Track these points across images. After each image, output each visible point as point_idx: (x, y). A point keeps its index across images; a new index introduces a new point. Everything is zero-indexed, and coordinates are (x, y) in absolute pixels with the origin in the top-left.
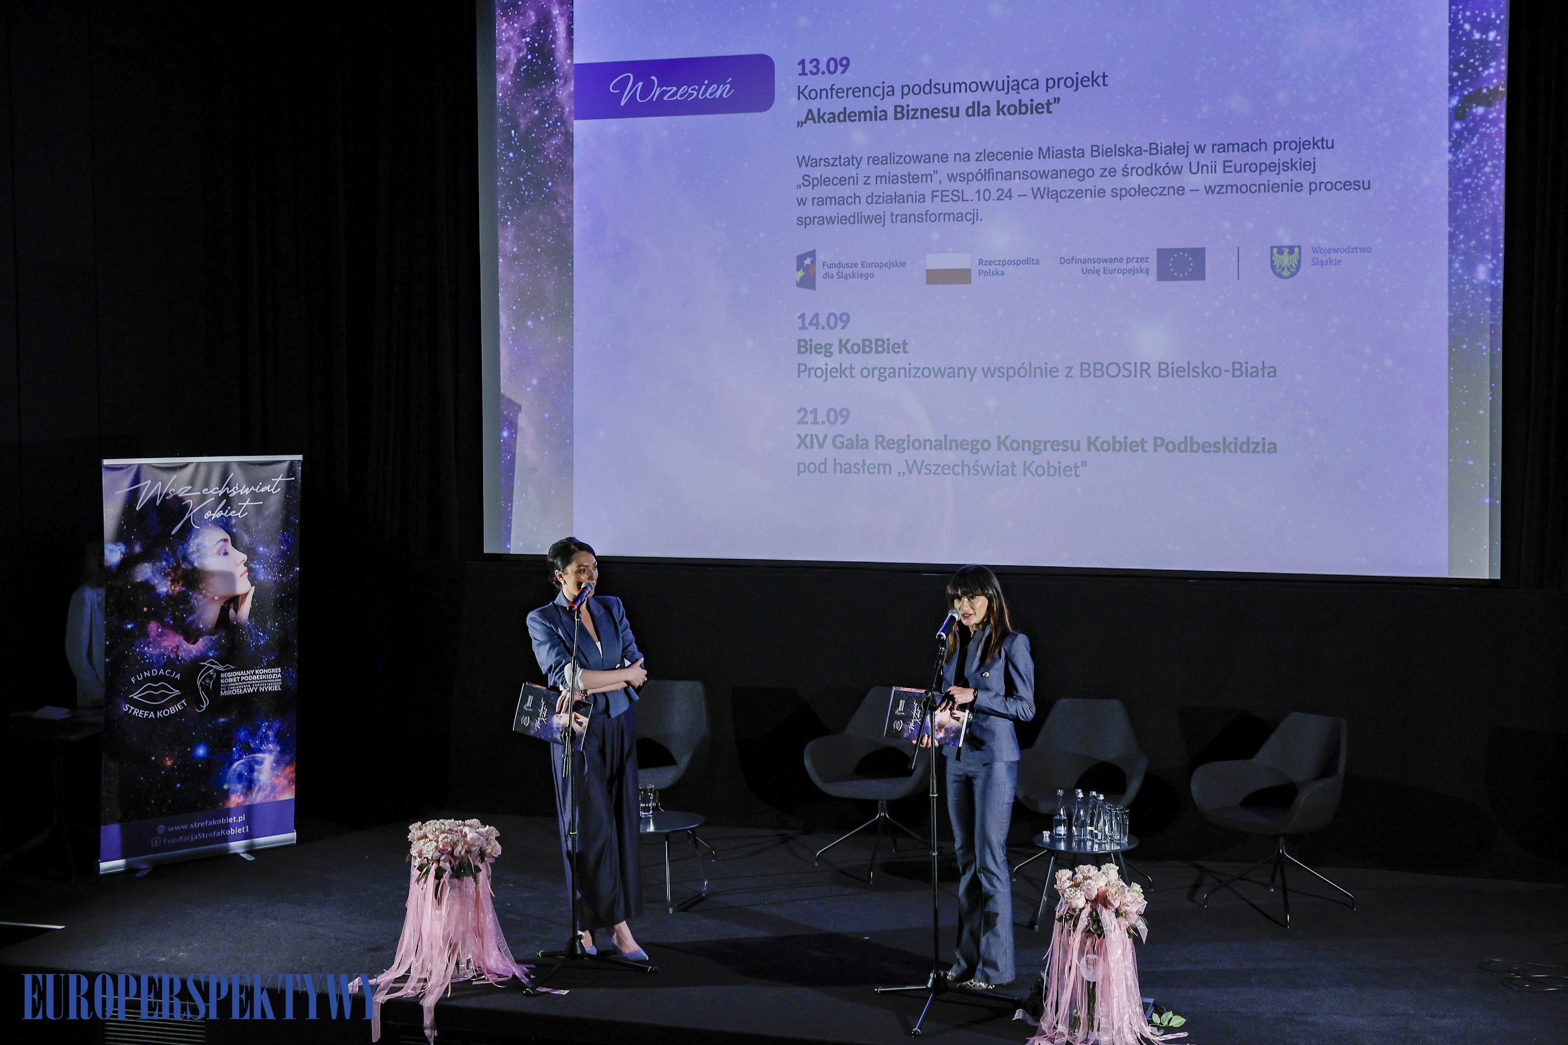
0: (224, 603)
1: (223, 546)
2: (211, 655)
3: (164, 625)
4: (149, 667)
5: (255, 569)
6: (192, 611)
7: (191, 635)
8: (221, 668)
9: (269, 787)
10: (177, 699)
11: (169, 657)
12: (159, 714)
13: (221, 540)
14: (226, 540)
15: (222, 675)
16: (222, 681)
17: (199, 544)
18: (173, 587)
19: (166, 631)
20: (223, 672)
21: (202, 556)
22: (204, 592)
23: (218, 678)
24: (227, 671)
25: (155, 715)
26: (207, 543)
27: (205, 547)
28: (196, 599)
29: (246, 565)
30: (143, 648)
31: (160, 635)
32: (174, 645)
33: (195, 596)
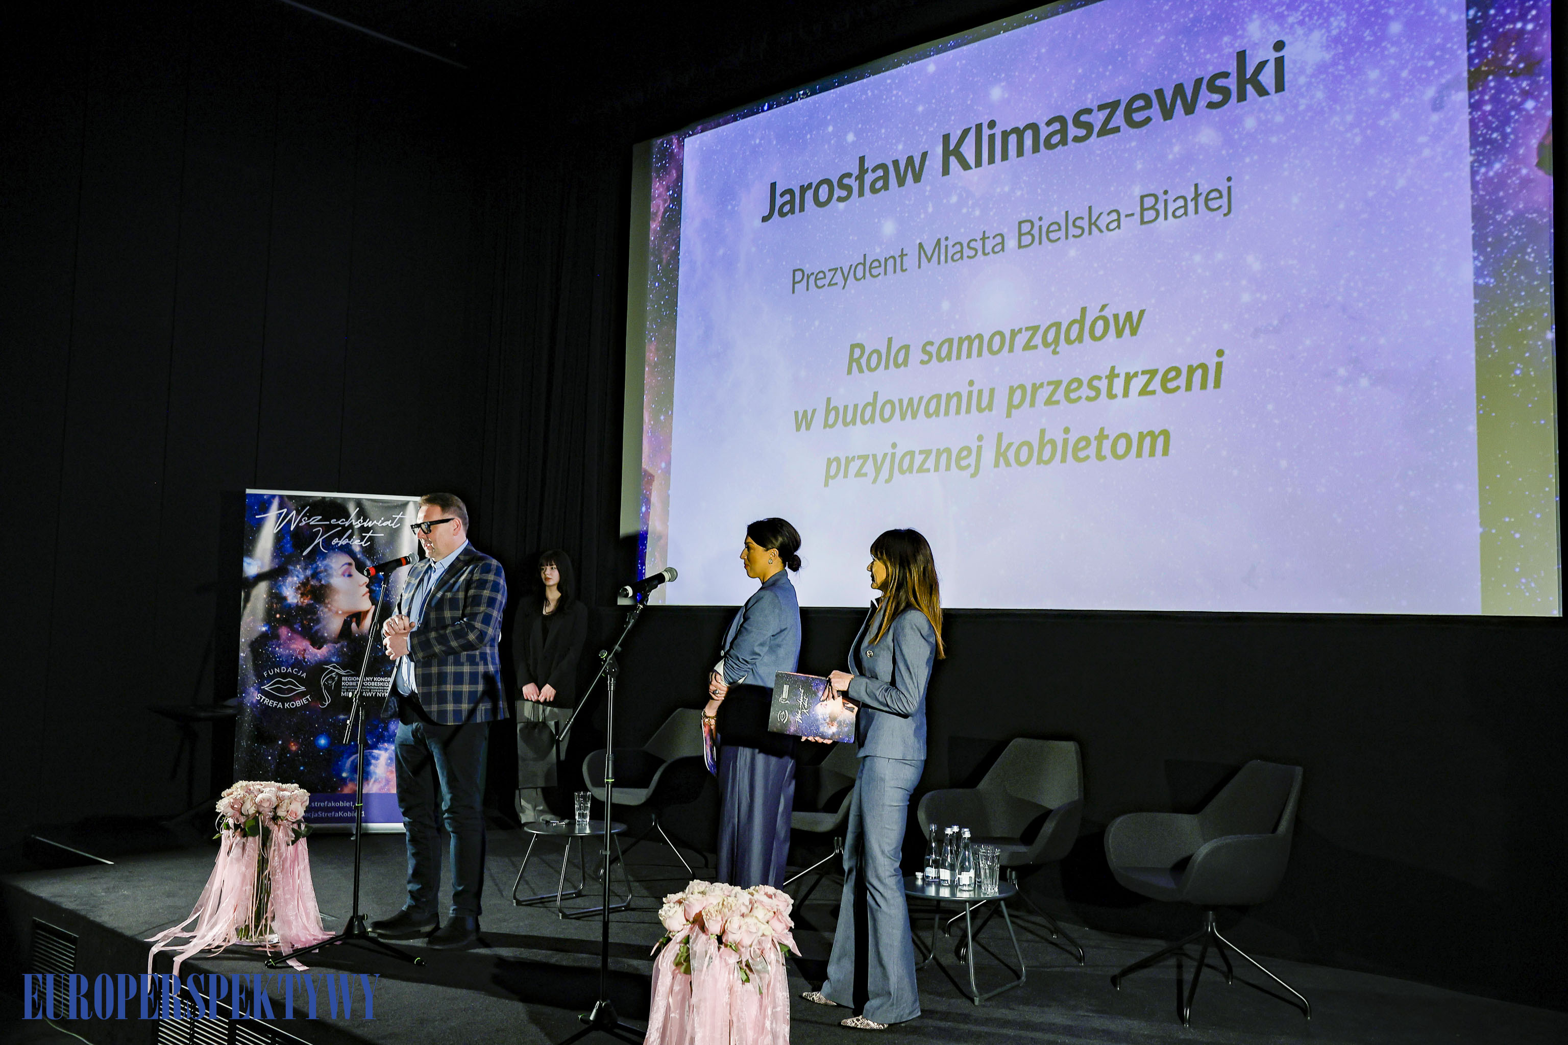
0: (347, 617)
1: (347, 569)
2: (334, 660)
3: (294, 631)
4: (279, 664)
5: (375, 591)
6: (318, 621)
7: (317, 641)
8: (342, 672)
9: (384, 780)
10: (303, 695)
11: (296, 658)
12: (286, 705)
13: (346, 564)
14: (350, 564)
15: (343, 678)
16: (343, 683)
17: (326, 566)
18: (302, 600)
19: (295, 636)
20: (345, 676)
21: (329, 575)
22: (329, 606)
23: (340, 681)
24: (348, 676)
25: (283, 705)
26: (333, 565)
27: (331, 568)
28: (322, 611)
29: (367, 586)
30: (275, 648)
31: (290, 639)
32: (301, 648)
33: (321, 609)
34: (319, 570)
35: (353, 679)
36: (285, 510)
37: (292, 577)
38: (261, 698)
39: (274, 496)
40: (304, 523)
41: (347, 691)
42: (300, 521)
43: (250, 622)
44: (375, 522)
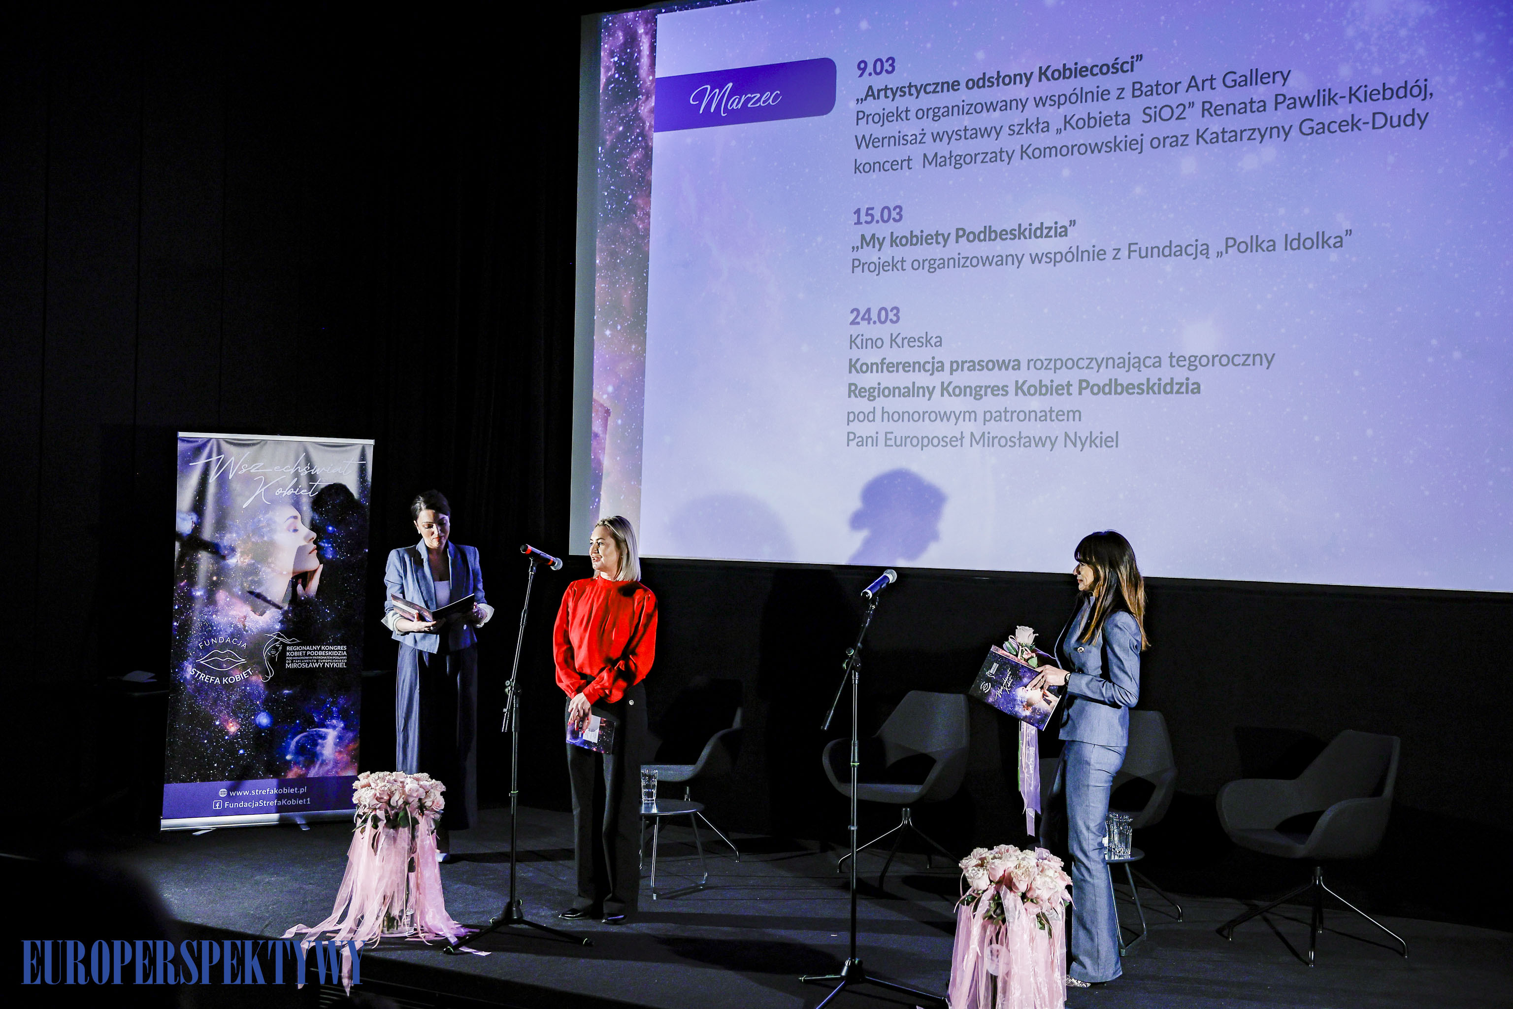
0: (293, 578)
1: (293, 523)
2: (278, 627)
3: (233, 595)
4: (216, 634)
6: (262, 582)
7: (259, 606)
8: (287, 641)
9: (328, 763)
10: (243, 667)
11: (236, 626)
12: (224, 681)
13: (291, 517)
14: (296, 517)
15: (288, 648)
16: (288, 654)
17: (270, 519)
18: (242, 558)
19: (234, 600)
20: (290, 645)
21: (272, 531)
22: (273, 565)
23: (284, 650)
24: (293, 645)
25: (221, 681)
26: (277, 519)
27: (275, 522)
28: (264, 572)
29: (315, 543)
30: (212, 615)
31: (228, 605)
32: (242, 615)
33: (263, 569)
34: (261, 525)
35: (298, 648)
36: (223, 456)
37: (230, 533)
38: (196, 673)
39: (209, 440)
40: (244, 470)
41: (292, 662)
42: (240, 469)
43: (184, 586)
44: (324, 469)
